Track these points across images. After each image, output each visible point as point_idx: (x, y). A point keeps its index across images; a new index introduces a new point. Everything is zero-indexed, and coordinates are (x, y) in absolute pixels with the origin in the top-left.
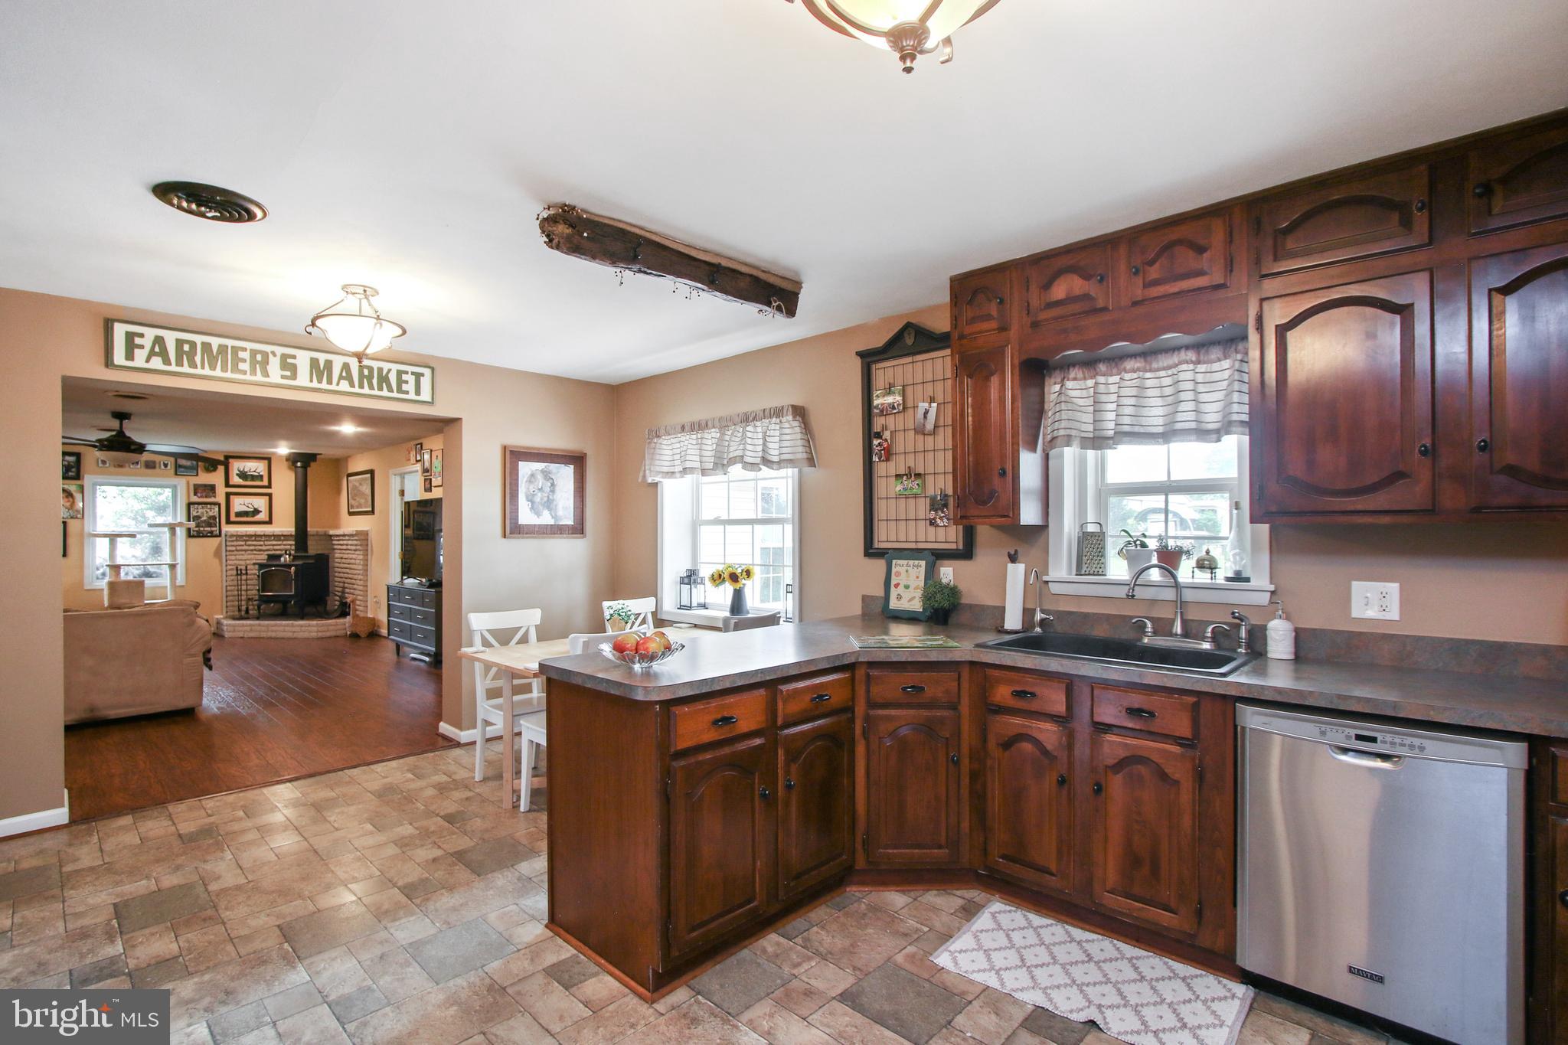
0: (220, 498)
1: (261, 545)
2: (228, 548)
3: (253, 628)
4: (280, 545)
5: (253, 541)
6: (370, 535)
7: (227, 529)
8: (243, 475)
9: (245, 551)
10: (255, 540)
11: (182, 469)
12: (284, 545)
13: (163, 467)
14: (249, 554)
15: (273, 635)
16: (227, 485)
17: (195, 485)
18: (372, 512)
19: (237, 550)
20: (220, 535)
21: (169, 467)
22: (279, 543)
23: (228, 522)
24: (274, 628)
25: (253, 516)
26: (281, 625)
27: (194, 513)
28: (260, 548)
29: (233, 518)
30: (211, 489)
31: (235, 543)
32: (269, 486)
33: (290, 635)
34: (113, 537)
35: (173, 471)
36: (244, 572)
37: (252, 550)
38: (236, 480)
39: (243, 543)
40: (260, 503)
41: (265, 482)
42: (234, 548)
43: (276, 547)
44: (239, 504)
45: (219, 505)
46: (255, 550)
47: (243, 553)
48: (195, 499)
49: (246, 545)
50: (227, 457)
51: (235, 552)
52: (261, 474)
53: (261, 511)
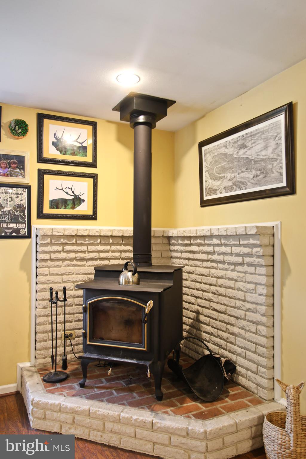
0: (31, 179)
1: (84, 252)
2: (40, 256)
3: (76, 417)
4: (107, 251)
5: (73, 244)
7: (38, 225)
9: (64, 260)
10: (76, 244)
12: (113, 251)
14: (69, 266)
15: (114, 440)
16: (41, 159)
18: (291, 188)
19: (51, 260)
20: (29, 236)
22: (107, 248)
23: (41, 215)
24: (116, 427)
25: (73, 208)
28: (82, 255)
29: (47, 210)
30: (19, 161)
31: (49, 248)
32: (93, 165)
33: (147, 448)
36: (61, 294)
37: (71, 260)
38: (50, 152)
39: (60, 248)
40: (81, 187)
41: (89, 159)
42: (47, 256)
43: (103, 255)
45: (29, 188)
46: (76, 259)
47: (60, 263)
49: (64, 252)
50: (41, 118)
51: (49, 263)
52: (84, 145)
53: (84, 201)
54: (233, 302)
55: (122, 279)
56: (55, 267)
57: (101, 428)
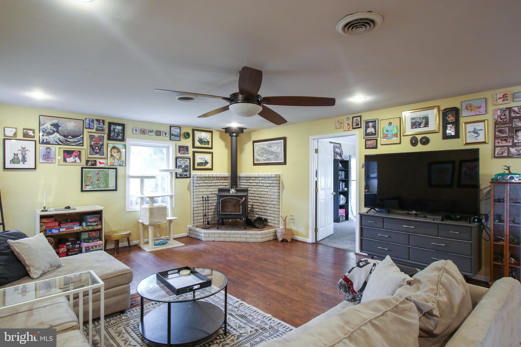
0: (190, 155)
2: (194, 185)
3: (221, 235)
4: (218, 183)
5: (207, 180)
6: (281, 177)
7: (193, 173)
8: (201, 141)
10: (208, 180)
11: (173, 137)
12: (220, 183)
13: (164, 135)
14: (205, 188)
15: (234, 240)
16: (194, 147)
17: (179, 146)
18: (285, 163)
19: (199, 186)
20: (190, 177)
21: (167, 135)
22: (218, 181)
23: (194, 169)
24: (234, 236)
25: (205, 166)
26: (238, 234)
27: (178, 164)
28: (210, 184)
29: (196, 167)
30: (187, 148)
31: (199, 182)
32: (211, 148)
33: (244, 240)
34: (142, 178)
35: (169, 138)
37: (206, 186)
38: (197, 144)
39: (202, 182)
40: (208, 157)
41: (210, 146)
42: (198, 185)
43: (217, 184)
44: (199, 158)
45: (190, 159)
46: (207, 186)
47: (202, 187)
48: (179, 155)
49: (204, 183)
50: (193, 130)
51: (198, 187)
52: (208, 140)
53: (208, 163)
54: (266, 199)
55: (231, 192)
56: (200, 189)
57: (229, 237)
